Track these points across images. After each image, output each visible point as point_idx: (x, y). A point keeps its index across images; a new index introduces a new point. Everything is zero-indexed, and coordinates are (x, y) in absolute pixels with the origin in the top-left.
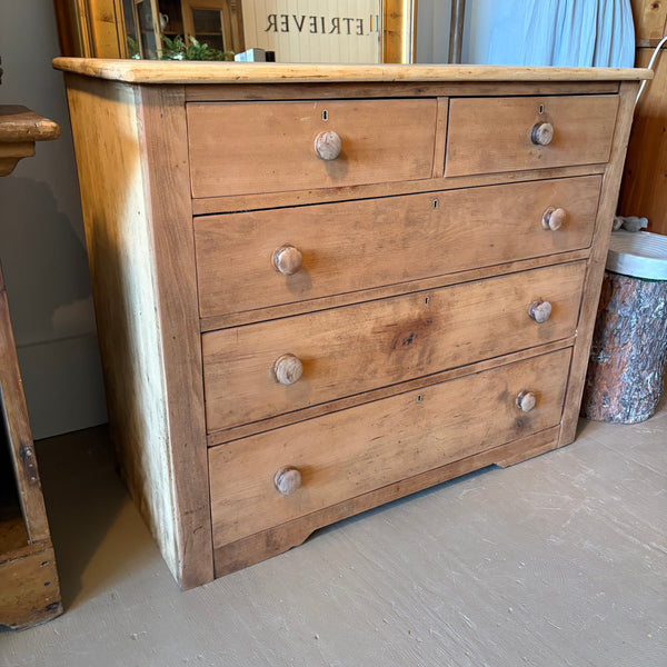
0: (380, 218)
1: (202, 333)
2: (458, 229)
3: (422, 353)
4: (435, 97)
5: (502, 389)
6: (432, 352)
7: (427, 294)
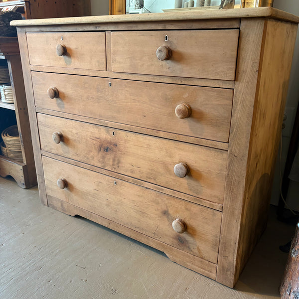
0: (86, 85)
1: (37, 113)
2: (124, 101)
3: (114, 160)
4: (105, 31)
5: (165, 208)
6: (119, 162)
7: (113, 130)
